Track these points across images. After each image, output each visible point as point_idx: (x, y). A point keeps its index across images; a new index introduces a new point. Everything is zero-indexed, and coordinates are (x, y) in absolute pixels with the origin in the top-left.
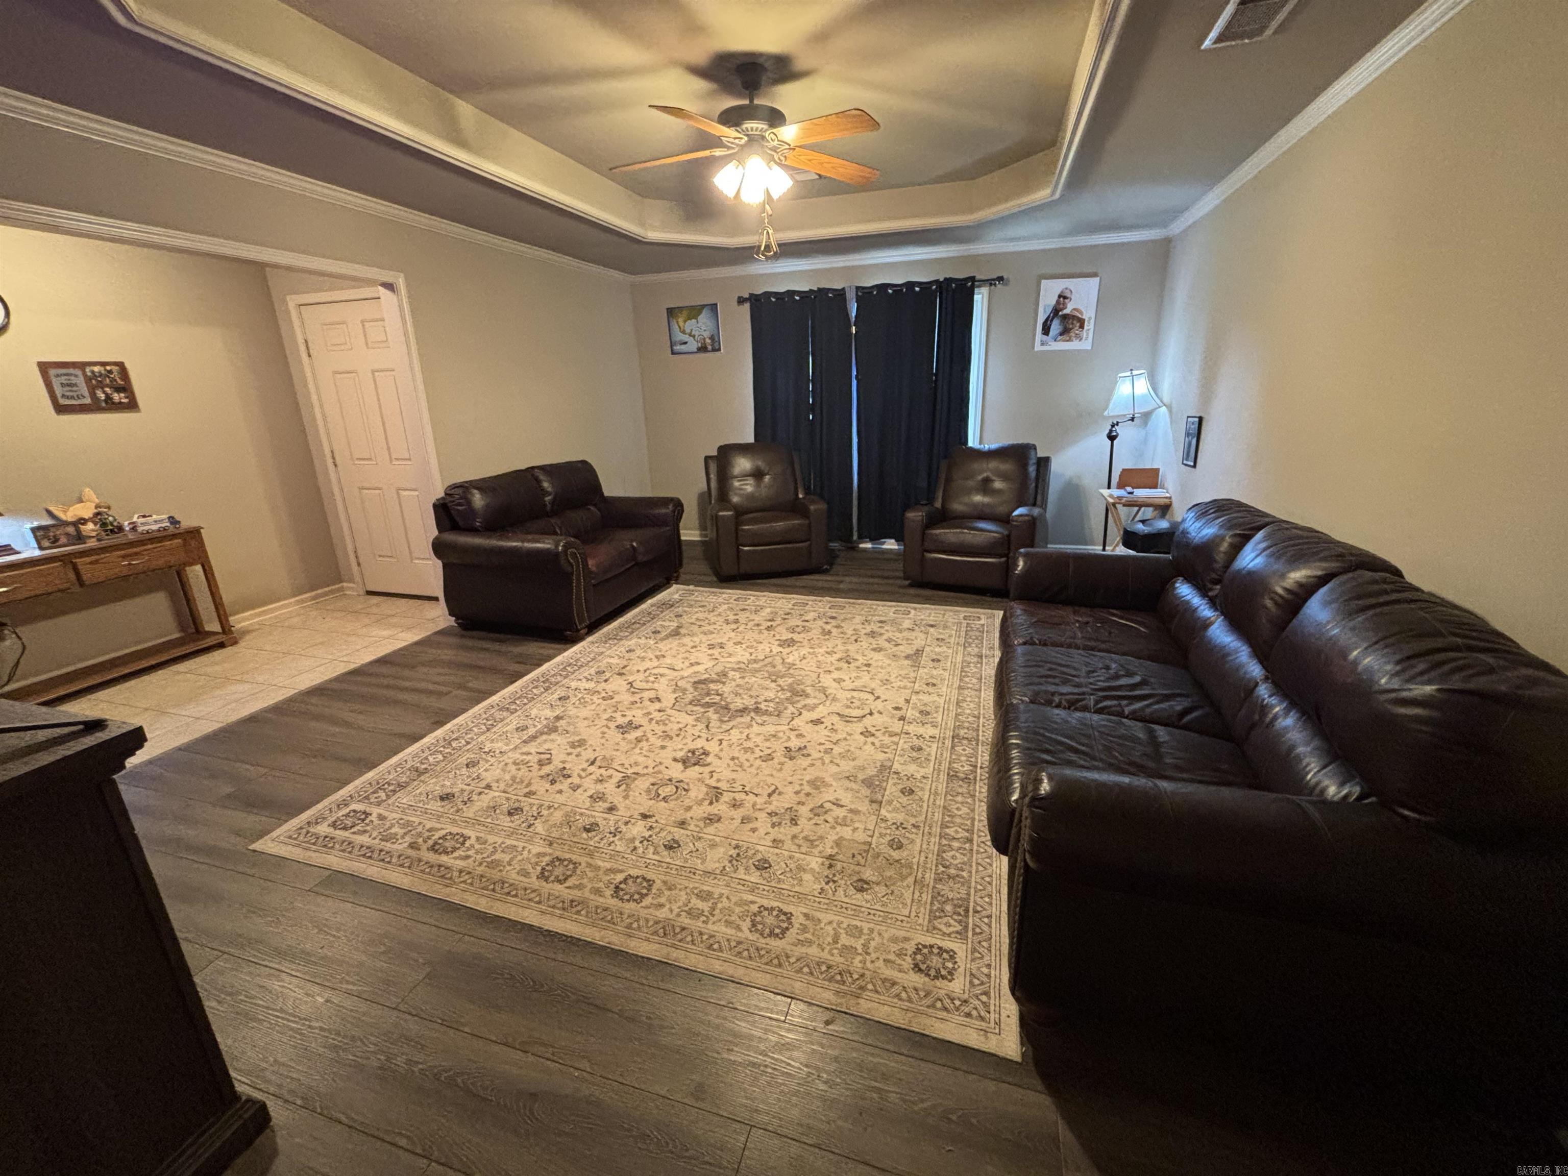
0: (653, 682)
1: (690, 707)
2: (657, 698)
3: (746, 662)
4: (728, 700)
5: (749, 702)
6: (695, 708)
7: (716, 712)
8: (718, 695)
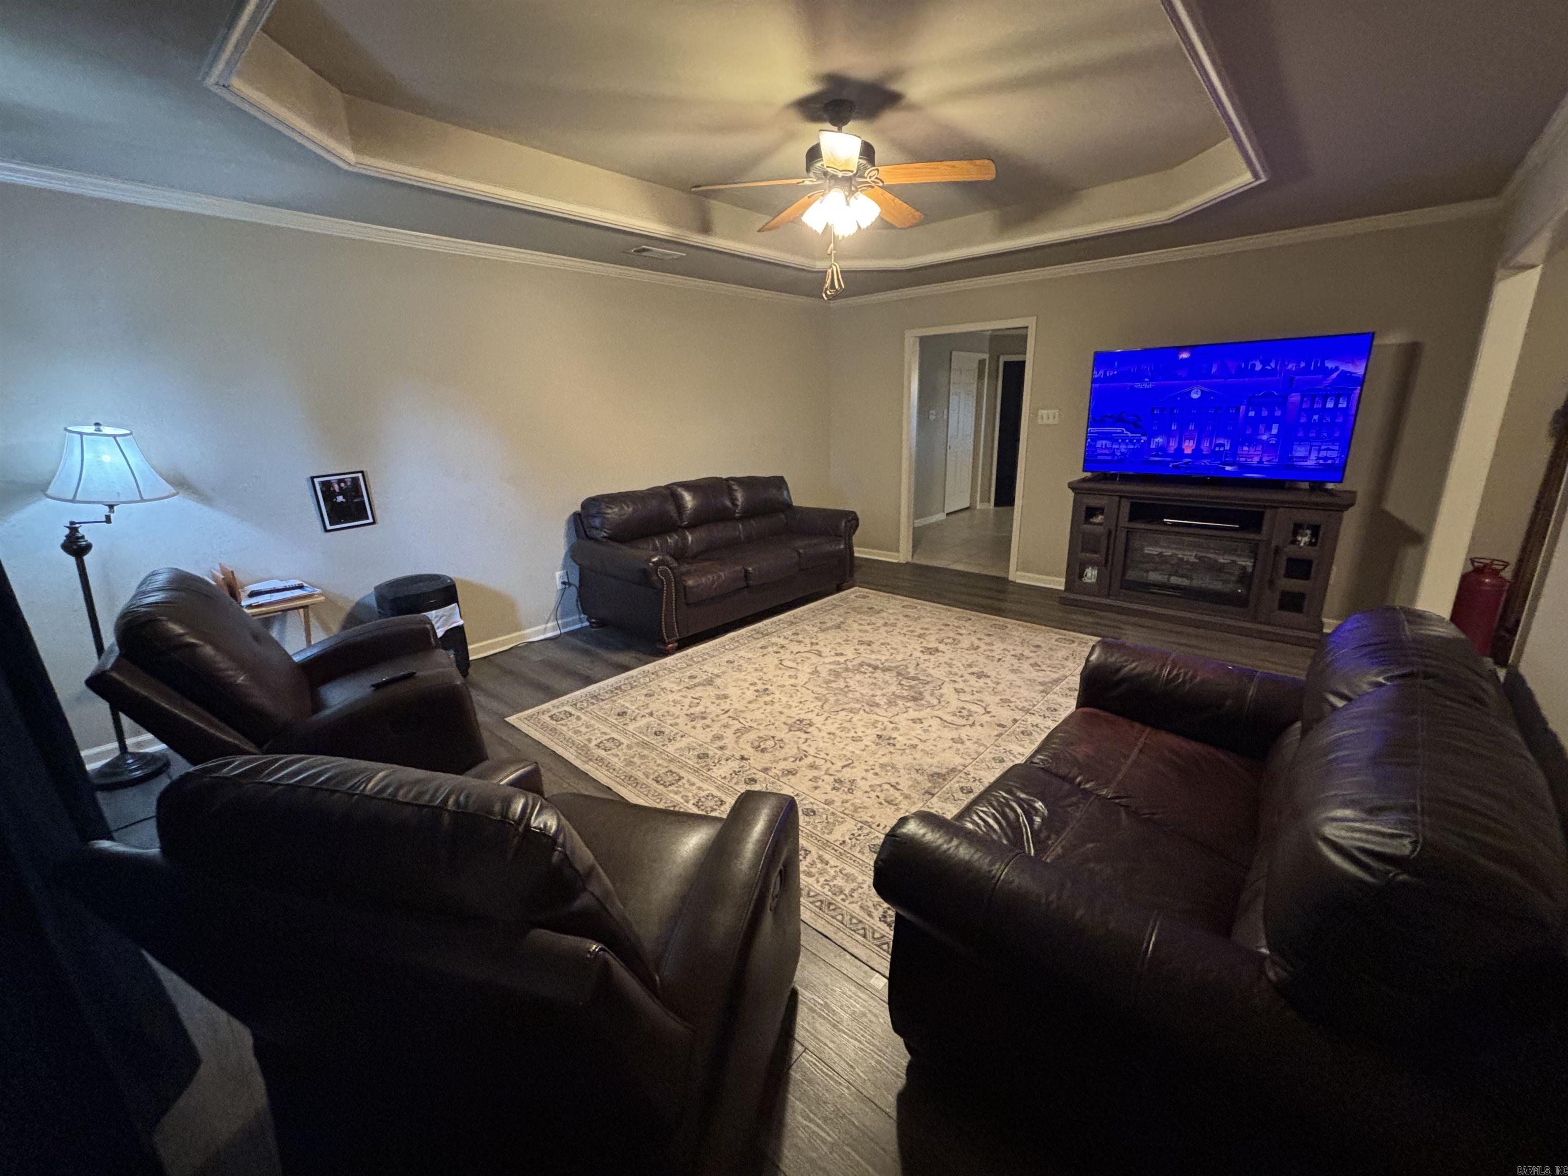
0: (963, 708)
1: (929, 679)
2: (958, 692)
3: (862, 712)
4: (895, 679)
5: (879, 674)
6: (924, 678)
7: (909, 673)
8: (902, 685)
